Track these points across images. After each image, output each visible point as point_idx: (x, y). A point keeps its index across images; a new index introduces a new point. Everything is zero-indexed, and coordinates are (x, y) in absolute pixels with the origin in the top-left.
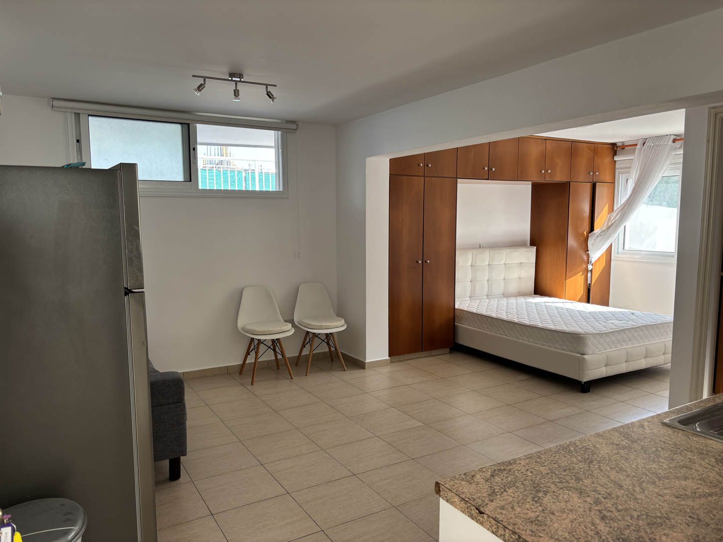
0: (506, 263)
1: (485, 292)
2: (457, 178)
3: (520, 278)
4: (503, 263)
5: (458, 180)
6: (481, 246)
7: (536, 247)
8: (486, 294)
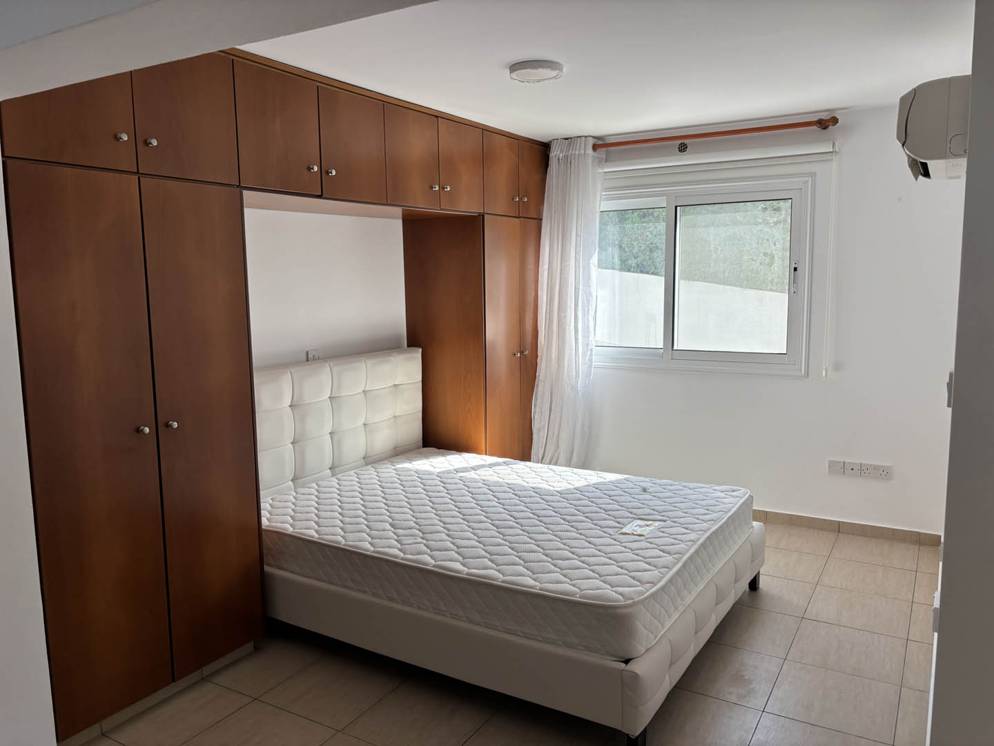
0: (366, 389)
1: (328, 461)
2: (241, 187)
3: (395, 417)
4: (361, 391)
5: (245, 193)
6: (310, 356)
7: (421, 350)
8: (329, 467)
